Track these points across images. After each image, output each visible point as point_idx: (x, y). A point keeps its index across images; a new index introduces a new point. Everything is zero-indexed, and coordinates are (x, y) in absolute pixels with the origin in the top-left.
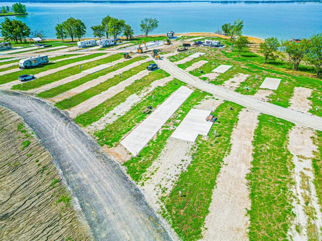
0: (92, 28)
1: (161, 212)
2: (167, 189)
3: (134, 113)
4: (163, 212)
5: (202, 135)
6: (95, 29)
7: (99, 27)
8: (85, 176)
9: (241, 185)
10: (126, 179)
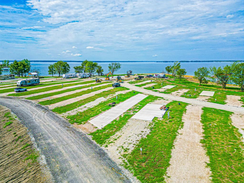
0: (74, 68)
1: (123, 165)
2: (128, 149)
3: (101, 106)
4: (125, 165)
5: (158, 117)
6: (76, 68)
7: (79, 67)
8: (55, 141)
9: (197, 147)
10: (92, 143)
